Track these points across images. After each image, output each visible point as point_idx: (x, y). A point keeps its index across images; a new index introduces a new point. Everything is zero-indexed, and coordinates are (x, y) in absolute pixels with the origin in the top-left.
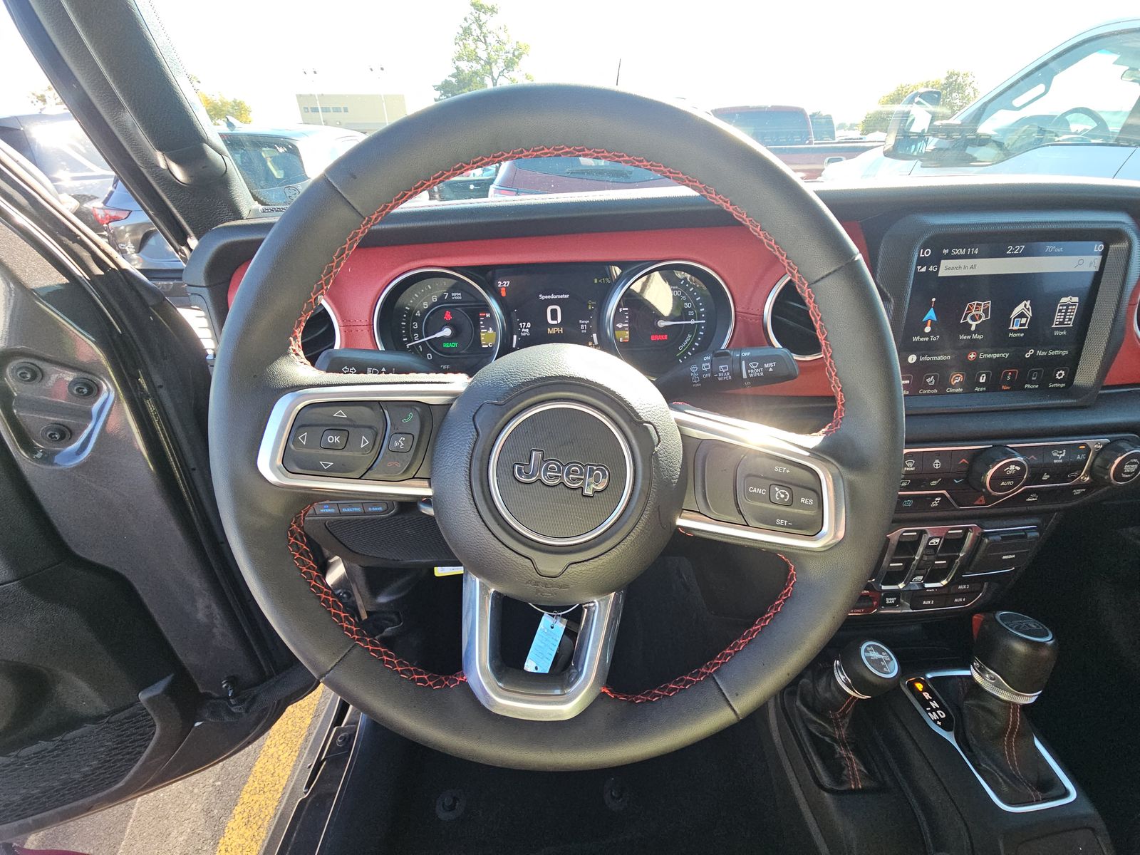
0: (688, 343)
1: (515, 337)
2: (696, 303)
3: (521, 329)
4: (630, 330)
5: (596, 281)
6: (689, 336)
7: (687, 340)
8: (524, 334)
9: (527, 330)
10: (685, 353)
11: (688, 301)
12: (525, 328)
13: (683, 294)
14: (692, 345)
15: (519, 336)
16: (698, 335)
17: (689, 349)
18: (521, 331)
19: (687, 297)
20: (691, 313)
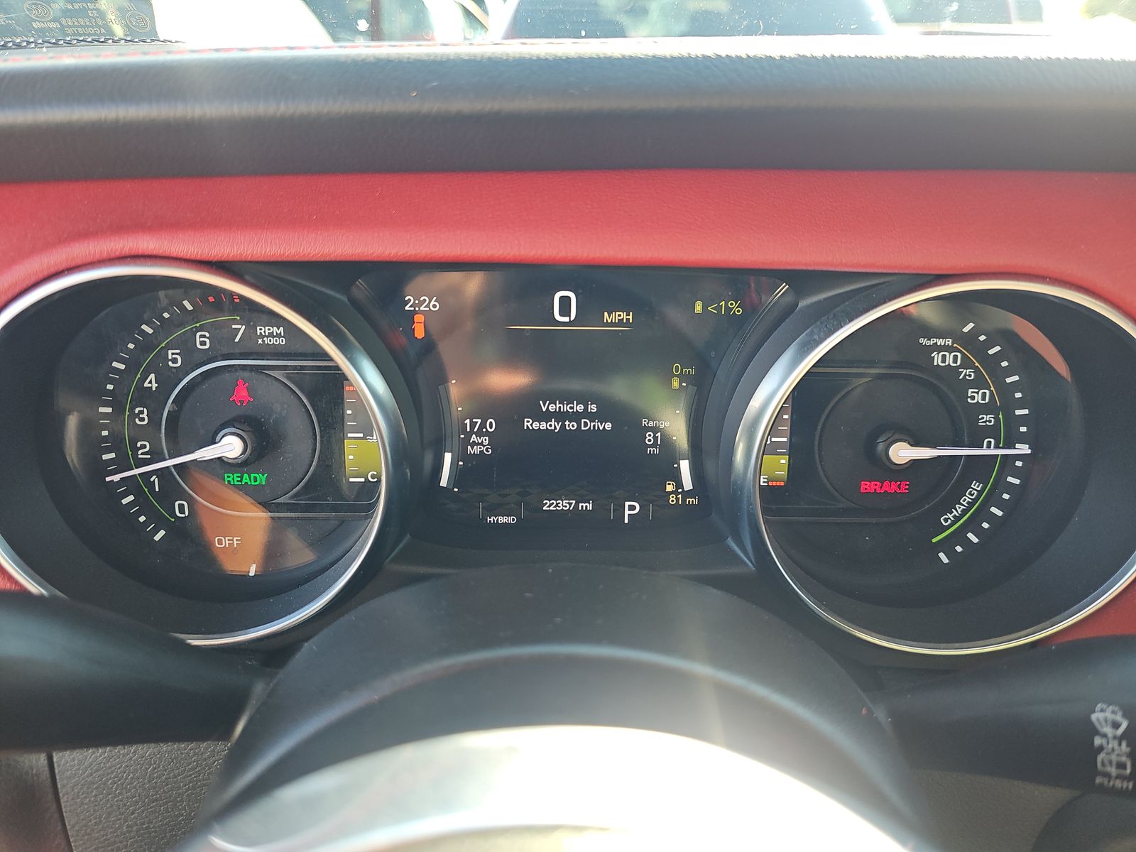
0: (971, 505)
1: (448, 457)
2: (1005, 391)
3: (469, 435)
4: (792, 454)
5: (699, 308)
6: (976, 486)
7: (966, 500)
8: (477, 450)
9: (486, 440)
10: (959, 536)
11: (979, 383)
12: (479, 434)
13: (966, 364)
14: (982, 513)
15: (461, 455)
16: (1000, 485)
17: (972, 525)
18: (466, 442)
19: (977, 371)
20: (987, 419)
